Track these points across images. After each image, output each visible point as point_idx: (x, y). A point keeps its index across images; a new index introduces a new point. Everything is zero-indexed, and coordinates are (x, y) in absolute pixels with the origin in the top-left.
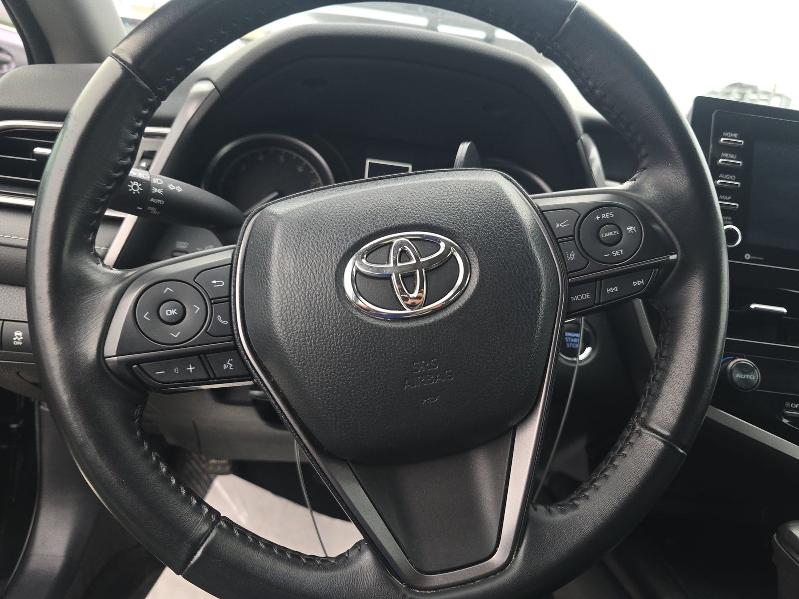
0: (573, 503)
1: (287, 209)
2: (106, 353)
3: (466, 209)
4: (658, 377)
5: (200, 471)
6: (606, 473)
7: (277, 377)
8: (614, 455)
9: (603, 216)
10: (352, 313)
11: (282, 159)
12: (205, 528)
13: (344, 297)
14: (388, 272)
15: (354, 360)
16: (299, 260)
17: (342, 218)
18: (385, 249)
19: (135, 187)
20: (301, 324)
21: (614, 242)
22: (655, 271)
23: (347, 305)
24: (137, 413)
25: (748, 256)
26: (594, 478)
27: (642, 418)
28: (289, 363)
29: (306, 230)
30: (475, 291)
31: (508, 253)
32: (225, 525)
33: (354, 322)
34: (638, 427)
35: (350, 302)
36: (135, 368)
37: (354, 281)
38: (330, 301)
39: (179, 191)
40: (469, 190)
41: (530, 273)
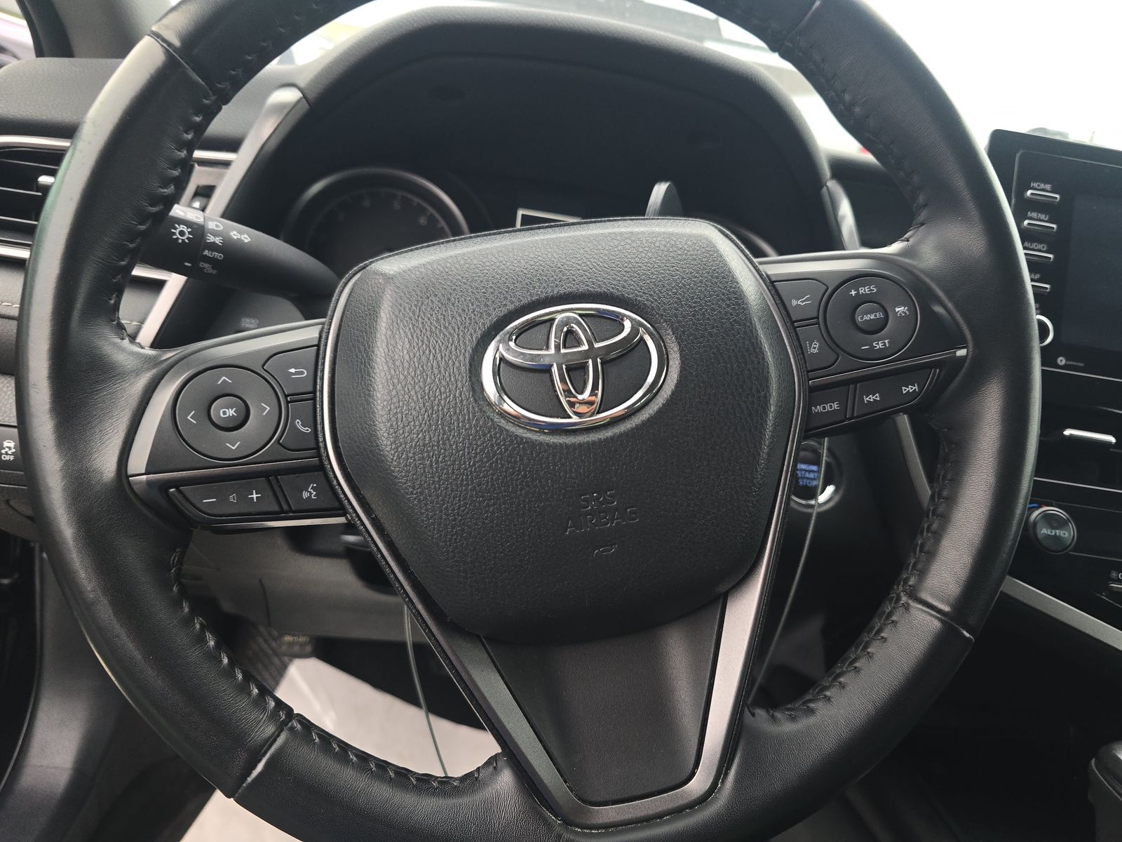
0: (808, 707)
1: (401, 266)
2: (131, 470)
3: (663, 274)
4: (935, 526)
5: (270, 652)
6: (857, 665)
7: (380, 513)
8: (868, 639)
9: (862, 291)
10: (492, 420)
11: (397, 205)
12: (270, 730)
13: (481, 396)
14: (546, 361)
15: (495, 489)
16: (416, 340)
17: (482, 282)
18: (544, 328)
19: (182, 233)
20: (418, 434)
21: (876, 329)
22: (935, 371)
23: (486, 408)
24: (174, 559)
25: (1061, 361)
26: (838, 671)
27: (910, 586)
28: (398, 490)
29: (428, 298)
30: (673, 393)
31: (723, 338)
32: (299, 726)
33: (495, 434)
34: (904, 599)
35: (490, 404)
36: (172, 493)
37: (496, 372)
38: (461, 402)
39: (246, 241)
40: (669, 245)
41: (754, 368)
